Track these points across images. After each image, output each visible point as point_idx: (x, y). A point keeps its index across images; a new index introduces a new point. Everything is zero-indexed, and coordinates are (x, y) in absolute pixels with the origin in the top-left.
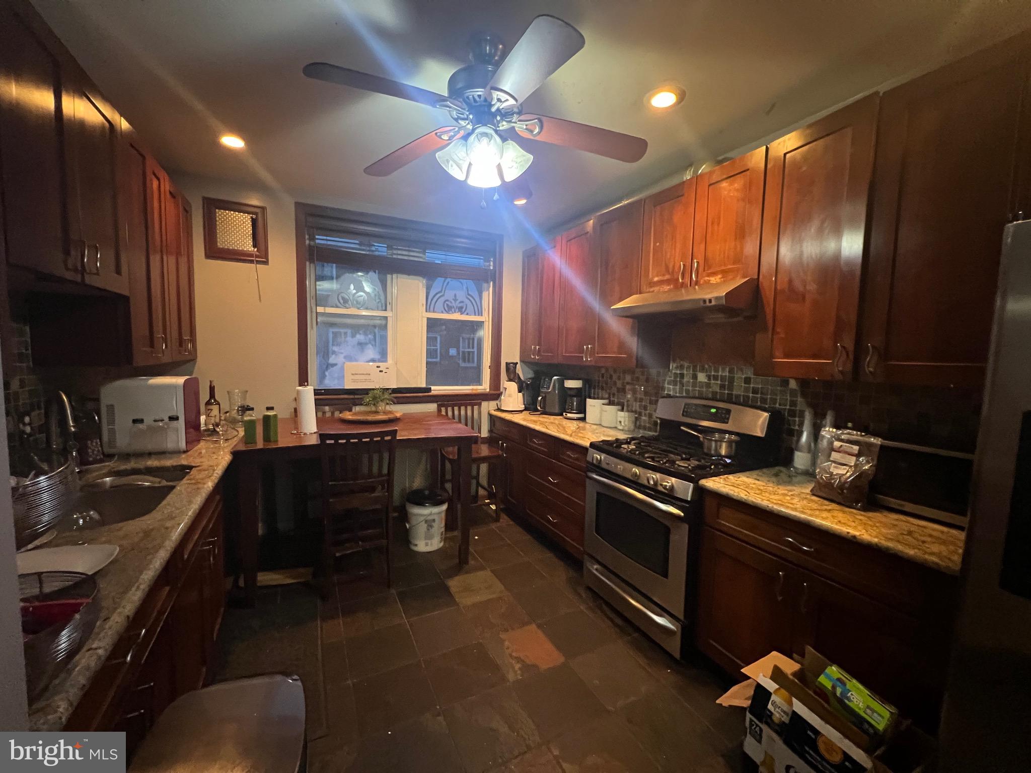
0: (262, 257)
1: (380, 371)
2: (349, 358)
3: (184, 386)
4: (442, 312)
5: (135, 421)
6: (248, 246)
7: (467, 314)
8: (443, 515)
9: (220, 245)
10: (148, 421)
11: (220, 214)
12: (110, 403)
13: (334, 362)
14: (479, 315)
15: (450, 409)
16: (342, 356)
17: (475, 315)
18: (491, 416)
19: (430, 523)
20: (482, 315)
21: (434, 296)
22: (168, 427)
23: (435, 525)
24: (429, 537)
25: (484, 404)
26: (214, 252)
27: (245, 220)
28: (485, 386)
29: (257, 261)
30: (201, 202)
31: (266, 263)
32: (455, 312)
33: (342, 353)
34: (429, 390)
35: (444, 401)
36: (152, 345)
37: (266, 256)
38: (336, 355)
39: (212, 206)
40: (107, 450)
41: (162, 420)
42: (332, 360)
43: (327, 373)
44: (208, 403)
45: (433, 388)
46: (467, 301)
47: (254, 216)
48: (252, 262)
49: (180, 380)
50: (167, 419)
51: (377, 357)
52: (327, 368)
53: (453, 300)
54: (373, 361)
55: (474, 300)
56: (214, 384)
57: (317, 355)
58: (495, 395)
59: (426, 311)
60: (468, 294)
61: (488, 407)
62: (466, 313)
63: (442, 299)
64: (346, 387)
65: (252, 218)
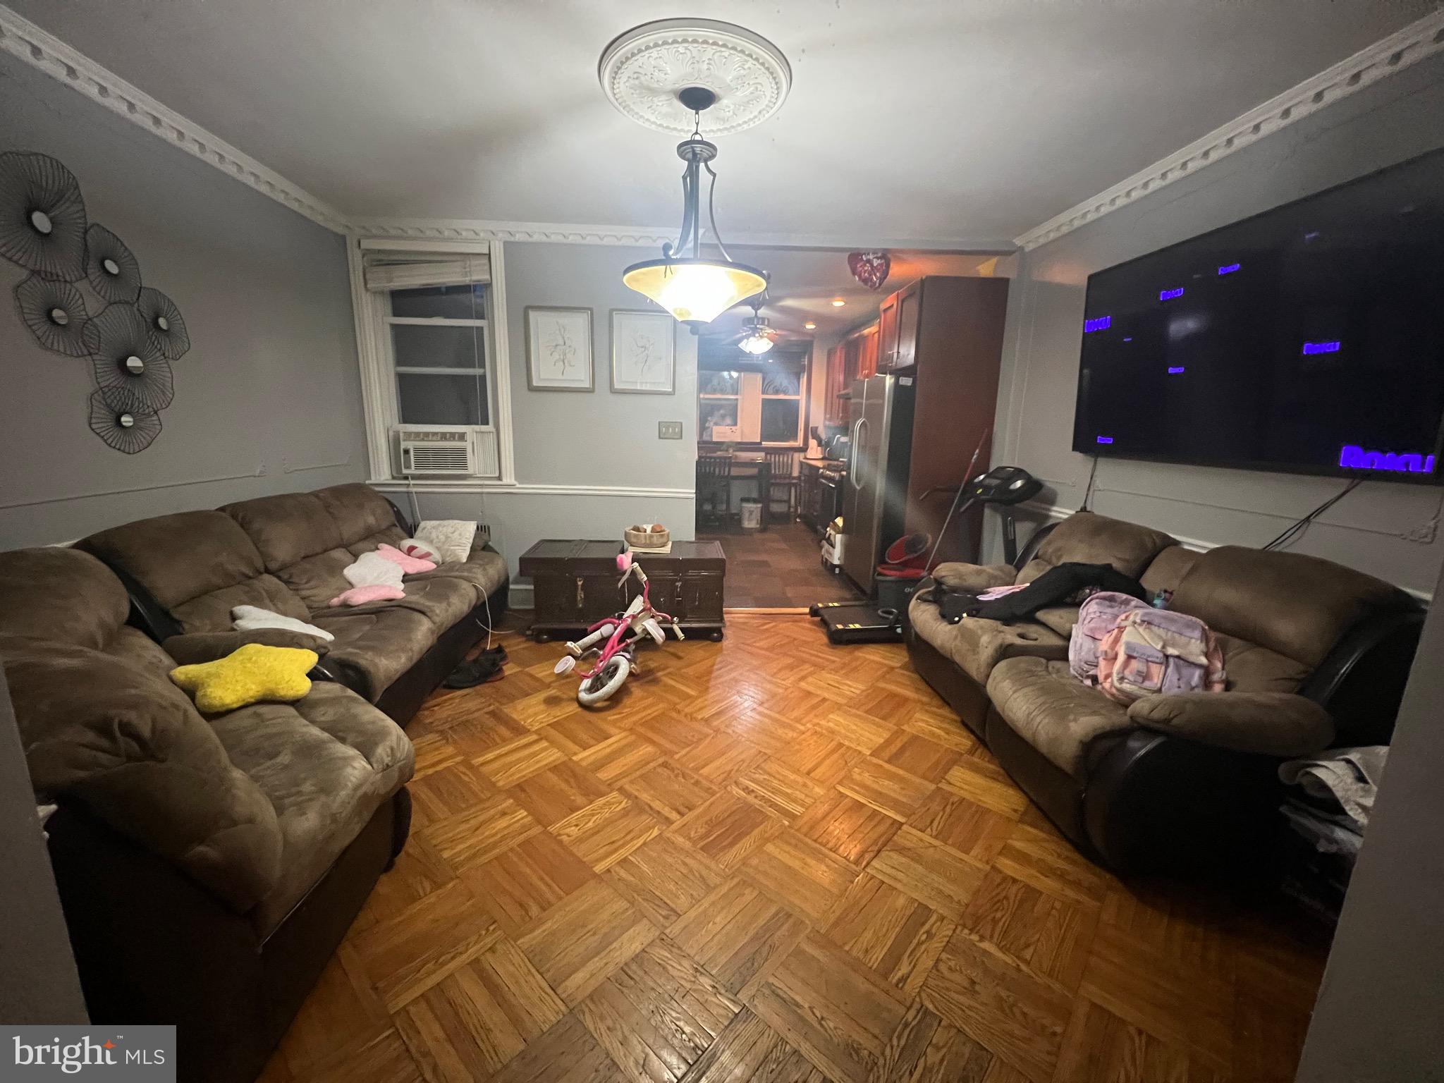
1: (732, 432)
2: (716, 424)
4: (772, 395)
8: (759, 510)
13: (708, 426)
14: (797, 396)
15: (773, 456)
16: (712, 424)
17: (794, 395)
18: (801, 463)
19: (751, 513)
20: (799, 395)
21: (767, 385)
23: (754, 514)
24: (750, 520)
25: (796, 455)
28: (799, 443)
32: (780, 394)
33: (712, 421)
34: (761, 444)
35: (769, 451)
38: (709, 422)
43: (705, 433)
45: (764, 443)
46: (789, 387)
51: (733, 423)
52: (705, 430)
53: (781, 387)
54: (730, 426)
55: (794, 386)
58: (804, 449)
59: (762, 394)
60: (790, 382)
61: (798, 457)
62: (788, 394)
63: (772, 387)
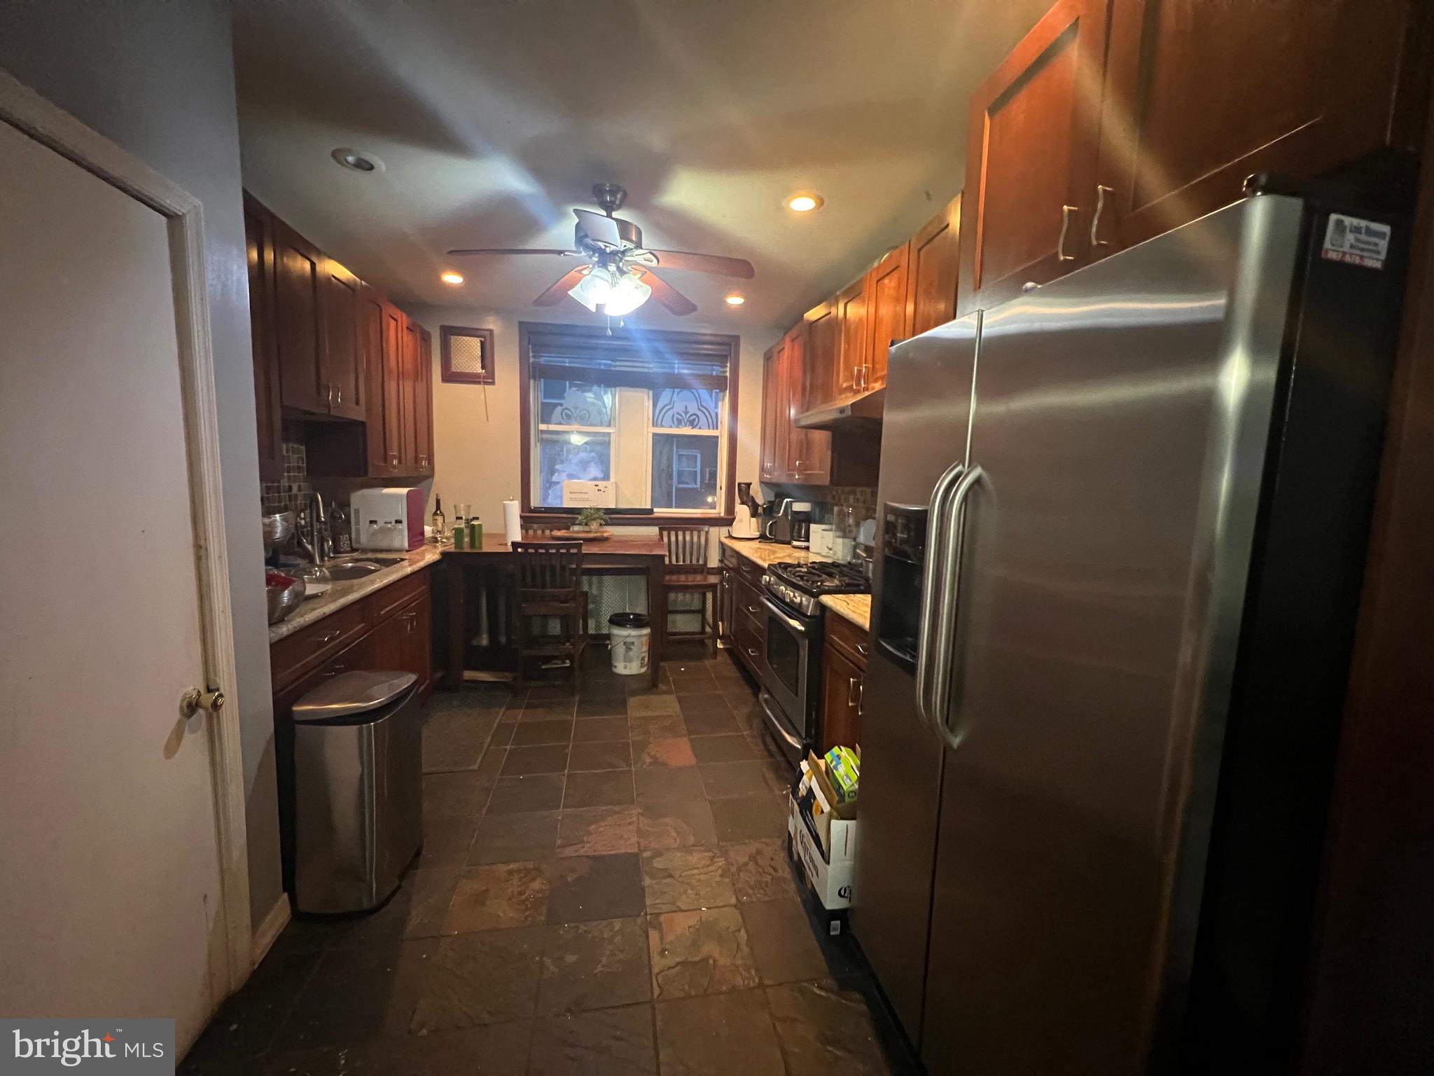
0: (487, 378)
1: (598, 490)
2: (571, 476)
3: (407, 497)
4: (671, 427)
5: (372, 522)
6: (479, 370)
7: (700, 428)
8: (645, 639)
9: (454, 369)
10: (381, 524)
11: (455, 340)
12: (356, 507)
13: (556, 480)
14: (713, 429)
15: (673, 533)
16: (564, 475)
17: (709, 428)
18: (723, 547)
19: (628, 647)
20: (717, 428)
21: (662, 409)
22: (395, 529)
23: (637, 648)
24: (627, 659)
25: (714, 530)
26: (450, 376)
27: (475, 343)
28: (720, 511)
29: (484, 382)
30: (439, 330)
31: (493, 383)
32: (686, 425)
33: (564, 471)
34: (651, 511)
35: (668, 525)
36: (385, 460)
37: (493, 378)
38: (559, 473)
39: (448, 332)
40: (355, 546)
41: (391, 523)
42: (554, 479)
43: (550, 492)
44: (435, 514)
45: (655, 510)
46: (700, 414)
47: (483, 339)
48: (479, 383)
49: (404, 491)
50: (394, 522)
51: (601, 475)
52: (550, 487)
53: (684, 412)
54: (595, 479)
55: (709, 413)
56: (440, 497)
57: (541, 472)
58: (728, 521)
59: (653, 425)
60: (702, 406)
61: (717, 535)
62: (698, 427)
63: (671, 413)
64: (565, 505)
65: (481, 341)
